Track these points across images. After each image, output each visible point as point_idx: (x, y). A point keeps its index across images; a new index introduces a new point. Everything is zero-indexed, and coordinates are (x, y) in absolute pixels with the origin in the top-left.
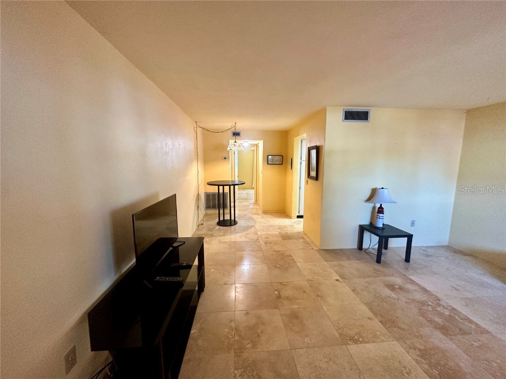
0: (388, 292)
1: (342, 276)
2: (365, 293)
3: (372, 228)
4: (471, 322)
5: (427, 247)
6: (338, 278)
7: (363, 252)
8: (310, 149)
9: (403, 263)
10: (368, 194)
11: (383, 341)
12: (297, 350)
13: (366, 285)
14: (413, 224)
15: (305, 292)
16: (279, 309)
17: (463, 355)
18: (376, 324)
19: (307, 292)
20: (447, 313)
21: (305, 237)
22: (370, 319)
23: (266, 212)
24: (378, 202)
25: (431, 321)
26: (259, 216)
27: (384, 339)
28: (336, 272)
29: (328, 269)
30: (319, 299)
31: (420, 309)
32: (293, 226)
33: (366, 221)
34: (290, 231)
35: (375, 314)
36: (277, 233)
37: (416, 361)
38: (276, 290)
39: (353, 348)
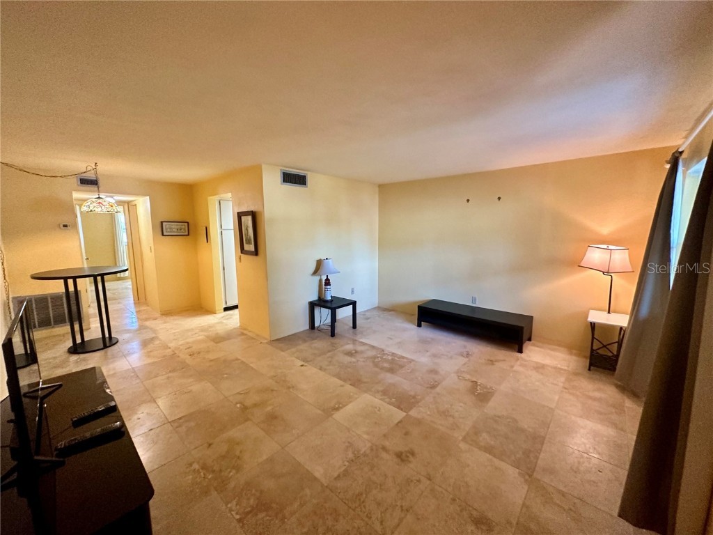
0: (347, 359)
1: (305, 360)
2: (331, 367)
3: (321, 302)
4: (403, 357)
5: (365, 311)
6: (302, 363)
7: (316, 331)
8: (240, 215)
9: (352, 330)
10: (313, 267)
11: (356, 398)
12: (290, 445)
13: (330, 359)
14: (353, 292)
15: (272, 390)
16: (250, 420)
17: (405, 381)
18: (348, 388)
19: (275, 389)
20: (390, 358)
21: (245, 332)
22: (342, 386)
23: (167, 313)
24: (324, 274)
25: (382, 368)
26: (157, 321)
27: (357, 396)
28: (298, 358)
29: (288, 359)
30: (291, 390)
31: (373, 362)
32: (221, 323)
33: (314, 298)
34: (221, 330)
35: (345, 381)
36: (201, 337)
37: (381, 399)
38: (237, 403)
39: (338, 416)
